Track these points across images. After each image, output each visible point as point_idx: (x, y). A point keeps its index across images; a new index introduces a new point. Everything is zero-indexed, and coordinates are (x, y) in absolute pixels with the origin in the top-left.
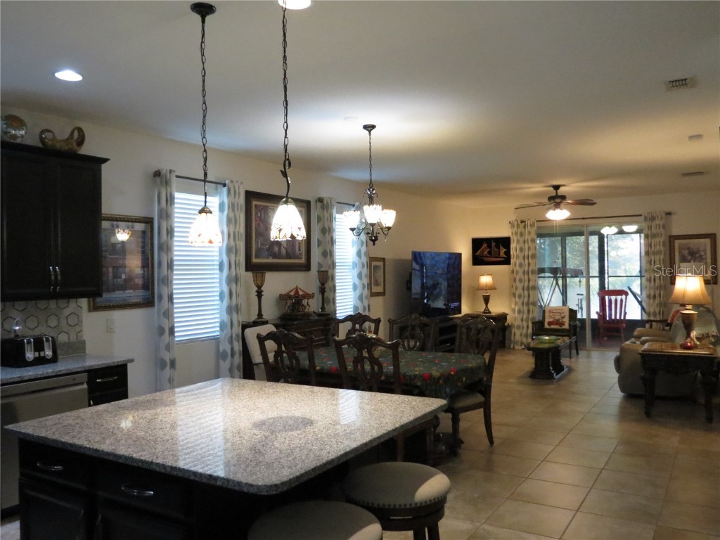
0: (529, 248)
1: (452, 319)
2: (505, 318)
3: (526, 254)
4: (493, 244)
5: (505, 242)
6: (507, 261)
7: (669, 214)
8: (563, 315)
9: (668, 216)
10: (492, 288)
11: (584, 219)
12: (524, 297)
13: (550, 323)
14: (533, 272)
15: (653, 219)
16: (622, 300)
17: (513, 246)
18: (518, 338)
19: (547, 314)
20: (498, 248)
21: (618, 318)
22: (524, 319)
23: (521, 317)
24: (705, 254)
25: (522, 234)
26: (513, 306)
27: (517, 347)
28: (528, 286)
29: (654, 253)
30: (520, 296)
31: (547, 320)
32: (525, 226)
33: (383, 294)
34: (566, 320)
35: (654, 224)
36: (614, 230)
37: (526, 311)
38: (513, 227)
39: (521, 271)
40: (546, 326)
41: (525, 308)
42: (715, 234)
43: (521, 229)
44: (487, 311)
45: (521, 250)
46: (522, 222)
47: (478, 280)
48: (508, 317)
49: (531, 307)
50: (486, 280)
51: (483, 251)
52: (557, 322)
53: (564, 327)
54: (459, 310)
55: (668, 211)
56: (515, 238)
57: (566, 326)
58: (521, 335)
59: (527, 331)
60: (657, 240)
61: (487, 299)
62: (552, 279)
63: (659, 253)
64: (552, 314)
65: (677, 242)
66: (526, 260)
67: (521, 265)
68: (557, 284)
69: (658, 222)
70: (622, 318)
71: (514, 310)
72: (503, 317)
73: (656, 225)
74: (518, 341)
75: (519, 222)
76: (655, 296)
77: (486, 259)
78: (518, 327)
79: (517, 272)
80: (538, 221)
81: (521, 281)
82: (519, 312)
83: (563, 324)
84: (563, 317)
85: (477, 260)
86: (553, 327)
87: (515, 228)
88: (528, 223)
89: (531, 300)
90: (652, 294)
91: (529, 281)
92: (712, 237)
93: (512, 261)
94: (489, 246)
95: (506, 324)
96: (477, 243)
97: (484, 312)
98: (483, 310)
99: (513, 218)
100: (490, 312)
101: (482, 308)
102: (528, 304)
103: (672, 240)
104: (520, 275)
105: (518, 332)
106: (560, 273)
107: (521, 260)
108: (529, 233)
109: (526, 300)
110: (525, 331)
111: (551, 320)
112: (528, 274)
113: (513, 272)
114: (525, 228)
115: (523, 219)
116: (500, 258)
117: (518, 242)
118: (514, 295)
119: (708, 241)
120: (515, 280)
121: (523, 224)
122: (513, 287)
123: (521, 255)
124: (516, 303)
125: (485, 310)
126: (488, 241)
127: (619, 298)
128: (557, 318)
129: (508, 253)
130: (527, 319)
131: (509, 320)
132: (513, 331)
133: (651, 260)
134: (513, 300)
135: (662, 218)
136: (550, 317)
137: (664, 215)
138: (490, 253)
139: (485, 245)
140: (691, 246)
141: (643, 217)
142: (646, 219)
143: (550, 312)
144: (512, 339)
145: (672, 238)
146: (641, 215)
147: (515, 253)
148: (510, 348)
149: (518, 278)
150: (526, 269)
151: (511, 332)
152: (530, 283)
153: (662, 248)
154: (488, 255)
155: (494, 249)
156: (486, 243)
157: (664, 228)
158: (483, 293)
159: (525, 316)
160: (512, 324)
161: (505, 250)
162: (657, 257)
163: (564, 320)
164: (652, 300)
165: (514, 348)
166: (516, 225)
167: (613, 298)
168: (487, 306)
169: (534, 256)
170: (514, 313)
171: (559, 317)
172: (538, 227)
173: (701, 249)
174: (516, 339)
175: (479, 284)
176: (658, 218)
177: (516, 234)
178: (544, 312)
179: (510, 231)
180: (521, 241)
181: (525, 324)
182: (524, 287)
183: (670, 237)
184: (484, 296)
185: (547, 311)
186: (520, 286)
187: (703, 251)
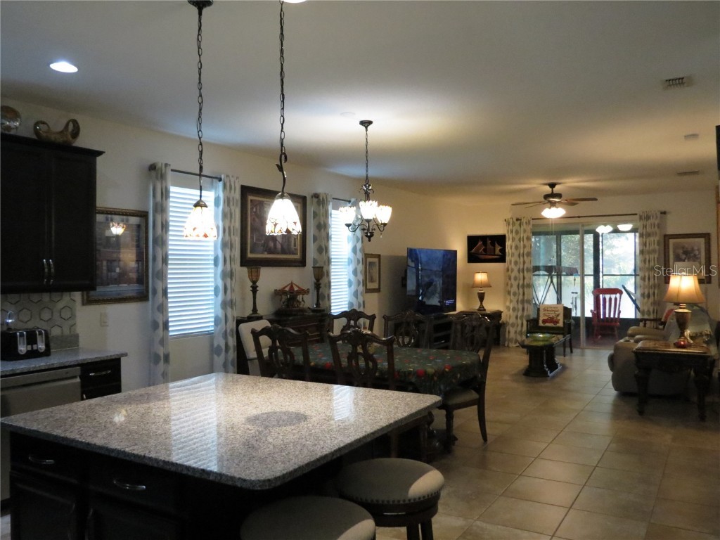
0: (524, 246)
1: (447, 315)
2: (500, 316)
3: (522, 252)
4: (489, 242)
5: (501, 240)
6: (502, 259)
7: (664, 213)
8: (557, 313)
9: (663, 215)
10: (487, 285)
11: (579, 217)
12: (519, 294)
13: (544, 321)
14: (528, 270)
15: (648, 218)
16: (616, 299)
17: (508, 243)
18: (512, 335)
19: (542, 313)
20: (494, 245)
21: (612, 316)
23: (515, 315)
24: (700, 253)
25: (517, 232)
26: (508, 304)
27: (511, 345)
28: (523, 284)
29: (649, 253)
30: (515, 294)
31: (541, 318)
33: (378, 290)
34: (561, 318)
36: (609, 228)
37: (521, 309)
38: (509, 225)
39: (516, 269)
40: (541, 324)
41: (520, 306)
42: (709, 234)
43: (517, 227)
44: (482, 308)
45: (517, 248)
46: (517, 220)
47: (474, 277)
48: (503, 315)
49: (526, 305)
50: (481, 277)
51: (478, 249)
52: (551, 320)
53: (558, 325)
54: (453, 307)
55: (663, 210)
56: (511, 236)
57: (561, 324)
58: (516, 332)
60: (652, 239)
61: (481, 297)
62: (547, 277)
63: (654, 251)
64: (546, 312)
65: (672, 241)
66: (521, 258)
67: (516, 263)
68: (552, 282)
69: (652, 221)
70: (616, 316)
71: (508, 308)
72: (497, 315)
73: (651, 224)
74: (512, 339)
75: (515, 220)
76: (649, 295)
77: (481, 257)
78: (513, 325)
79: (512, 270)
80: (533, 219)
81: (516, 279)
82: (514, 309)
83: (557, 322)
84: (558, 315)
85: (473, 258)
86: (547, 325)
87: (511, 225)
88: (524, 221)
89: (526, 298)
90: (646, 293)
91: (524, 278)
92: (707, 236)
93: (507, 258)
94: (485, 244)
95: (501, 322)
96: (472, 241)
97: (479, 310)
98: (477, 308)
99: (508, 216)
100: (485, 310)
101: (476, 305)
102: (523, 302)
104: (515, 273)
105: (512, 330)
106: (555, 271)
107: (516, 258)
108: (525, 231)
109: (521, 298)
110: (519, 328)
111: (546, 318)
112: (523, 272)
113: (508, 270)
114: (520, 226)
115: (519, 217)
116: (495, 255)
117: (514, 238)
118: (509, 293)
119: (702, 240)
120: (510, 279)
121: (519, 222)
122: (507, 285)
123: (516, 254)
124: (511, 301)
125: (480, 307)
126: (484, 238)
127: (613, 296)
128: (551, 316)
129: (503, 251)
130: (522, 317)
131: (504, 318)
132: (508, 328)
133: (646, 259)
134: (508, 297)
135: (657, 217)
136: (545, 315)
137: (659, 214)
138: (485, 250)
139: (480, 243)
140: (686, 246)
141: (638, 216)
142: (641, 218)
143: (545, 310)
144: (507, 336)
145: (667, 238)
146: (636, 214)
147: (510, 251)
148: (504, 345)
149: (513, 275)
150: (521, 267)
151: (506, 329)
152: (525, 281)
153: (657, 247)
154: (483, 253)
155: (489, 246)
156: (482, 240)
157: (658, 227)
158: (478, 290)
159: (520, 314)
160: (507, 322)
161: (500, 248)
162: (652, 256)
163: (559, 318)
164: (646, 299)
165: (508, 346)
166: (511, 223)
167: (607, 296)
168: (481, 303)
169: (529, 254)
170: (509, 310)
171: (554, 315)
172: (533, 225)
173: (696, 248)
174: (510, 337)
175: (474, 282)
176: (653, 217)
177: (512, 232)
178: (539, 310)
179: (506, 228)
180: (517, 239)
181: (519, 321)
182: (519, 284)
183: (665, 236)
184: (479, 293)
185: (541, 309)
186: (515, 284)
187: (699, 250)
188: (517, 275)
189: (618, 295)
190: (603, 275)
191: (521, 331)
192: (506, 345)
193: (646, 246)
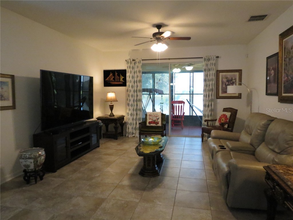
0: (137, 77)
2: (123, 119)
3: (136, 80)
4: (116, 74)
5: (123, 73)
6: (124, 84)
7: (218, 57)
8: (158, 117)
9: (217, 58)
10: (115, 100)
11: (169, 59)
12: (134, 105)
13: (150, 123)
14: (140, 91)
15: (209, 60)
16: (181, 106)
17: (128, 74)
18: (130, 130)
19: (148, 117)
20: (119, 76)
22: (134, 118)
23: (132, 118)
24: (236, 81)
25: (133, 68)
26: (128, 111)
27: (129, 136)
28: (137, 100)
29: (209, 81)
30: (132, 105)
31: (148, 121)
32: (135, 62)
33: (13, 107)
34: (160, 120)
35: (209, 63)
37: (135, 114)
38: (128, 63)
39: (132, 90)
40: (148, 124)
41: (135, 113)
42: (241, 70)
43: (133, 65)
44: (112, 115)
45: (133, 77)
46: (133, 60)
47: (106, 95)
48: (125, 117)
49: (138, 112)
50: (111, 95)
51: (110, 78)
52: (154, 122)
53: (158, 125)
55: (217, 55)
56: (129, 70)
57: (160, 124)
58: (132, 128)
59: (136, 126)
60: (211, 72)
61: (112, 108)
62: (148, 95)
63: (212, 80)
64: (151, 117)
65: (221, 74)
66: (136, 83)
67: (132, 87)
68: (150, 97)
69: (211, 61)
70: (182, 115)
71: (128, 114)
72: (122, 118)
73: (211, 63)
74: (130, 132)
75: (132, 60)
76: (208, 106)
77: (111, 83)
78: (131, 124)
79: (130, 91)
80: (142, 60)
82: (131, 115)
83: (158, 123)
84: (158, 119)
85: (107, 84)
86: (152, 125)
87: (129, 64)
88: (137, 61)
89: (138, 108)
90: (207, 104)
91: (137, 96)
92: (240, 71)
93: (127, 84)
94: (114, 75)
95: (124, 122)
96: (107, 73)
97: (110, 116)
98: (109, 114)
99: (128, 58)
100: (114, 116)
102: (136, 110)
103: (218, 73)
104: (132, 93)
105: (130, 127)
106: (152, 92)
107: (132, 83)
108: (138, 67)
109: (135, 108)
110: (134, 126)
111: (151, 120)
112: (137, 92)
113: (127, 91)
114: (135, 64)
115: (134, 59)
116: (120, 82)
117: (131, 72)
118: (128, 105)
119: (237, 74)
120: (129, 96)
121: (134, 62)
122: (127, 100)
123: (133, 81)
124: (129, 110)
125: (111, 114)
126: (113, 72)
128: (154, 119)
129: (125, 79)
130: (136, 119)
131: (125, 119)
132: (128, 126)
133: (207, 84)
134: (128, 107)
135: (214, 59)
136: (150, 119)
137: (215, 58)
138: (114, 79)
139: (111, 75)
140: (229, 77)
141: (203, 59)
142: (205, 59)
143: (150, 115)
144: (127, 131)
145: (218, 72)
146: (202, 58)
147: (129, 79)
148: (126, 135)
149: (130, 94)
150: (136, 89)
151: (127, 127)
152: (138, 97)
153: (214, 77)
154: (113, 81)
155: (117, 77)
156: (112, 73)
157: (215, 66)
158: (109, 104)
159: (135, 117)
160: (127, 122)
161: (123, 77)
162: (211, 83)
163: (158, 121)
164: (207, 107)
165: (128, 136)
166: (129, 62)
167: (177, 105)
168: (112, 112)
169: (140, 81)
170: (128, 115)
171: (155, 119)
172: (142, 64)
173: (234, 78)
174: (129, 131)
175: (107, 98)
176: (212, 59)
177: (130, 67)
178: (146, 115)
179: (127, 65)
180: (133, 72)
181: (135, 122)
182: (134, 99)
183: (217, 71)
184: (110, 105)
185: (148, 115)
186: (132, 99)
187: (235, 79)
188: (133, 93)
189: (183, 104)
190: (175, 94)
191: (136, 127)
192: (127, 136)
193: (207, 77)
